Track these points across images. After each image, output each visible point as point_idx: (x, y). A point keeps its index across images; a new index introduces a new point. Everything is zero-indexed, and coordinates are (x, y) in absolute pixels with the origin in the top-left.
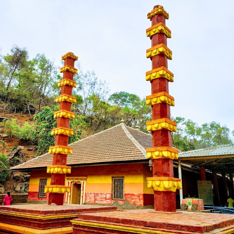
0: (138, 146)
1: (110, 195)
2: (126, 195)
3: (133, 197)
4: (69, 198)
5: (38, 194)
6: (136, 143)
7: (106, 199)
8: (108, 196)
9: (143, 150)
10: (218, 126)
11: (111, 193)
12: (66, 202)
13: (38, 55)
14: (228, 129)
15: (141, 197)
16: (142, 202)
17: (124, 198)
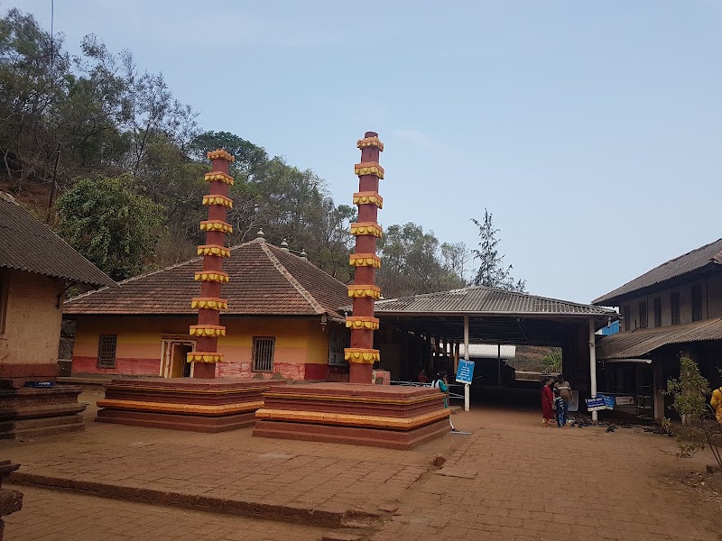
0: (302, 291)
1: (248, 365)
2: (276, 364)
3: (289, 368)
4: (167, 369)
5: (96, 361)
6: (297, 285)
7: (241, 370)
8: (246, 366)
9: (311, 300)
10: (419, 231)
11: (250, 361)
12: (161, 375)
13: (13, 12)
14: (435, 240)
15: (302, 368)
16: (302, 376)
17: (274, 369)
